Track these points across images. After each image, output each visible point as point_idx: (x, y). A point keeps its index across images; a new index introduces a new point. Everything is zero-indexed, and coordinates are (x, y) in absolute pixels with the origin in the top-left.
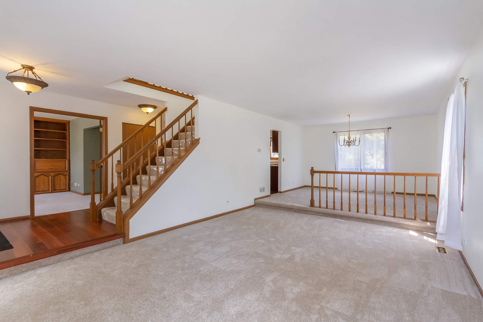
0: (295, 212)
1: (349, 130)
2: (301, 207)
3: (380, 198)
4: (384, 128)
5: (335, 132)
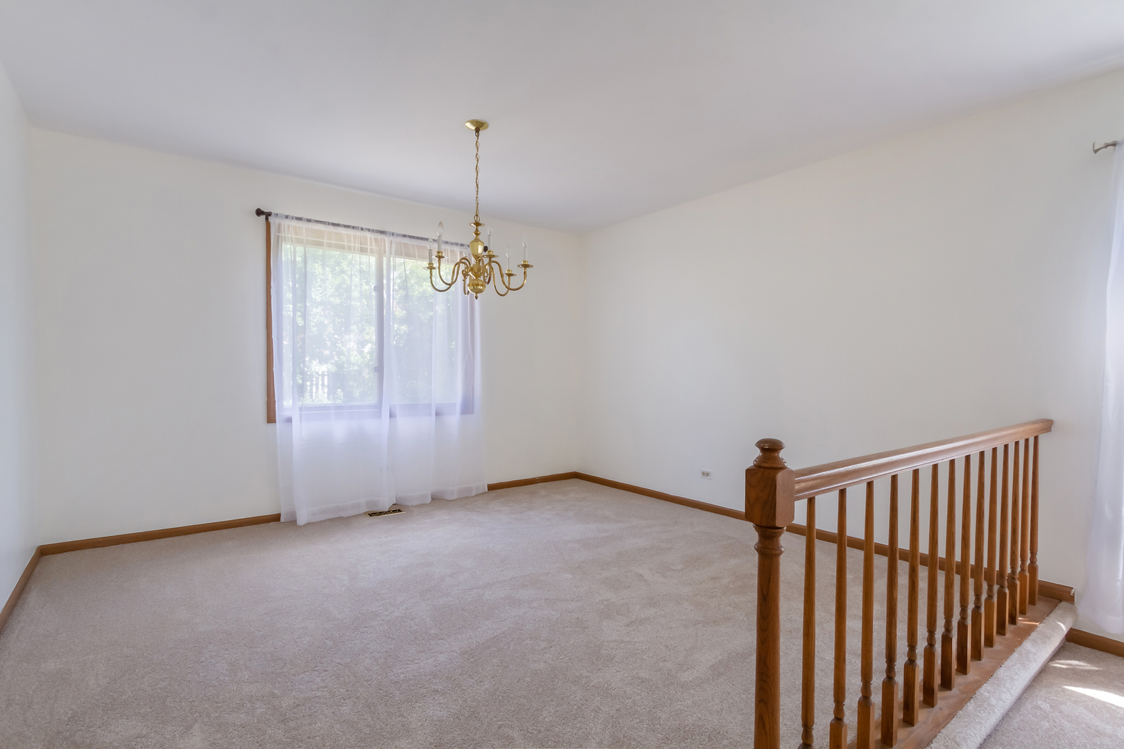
5: (268, 215)
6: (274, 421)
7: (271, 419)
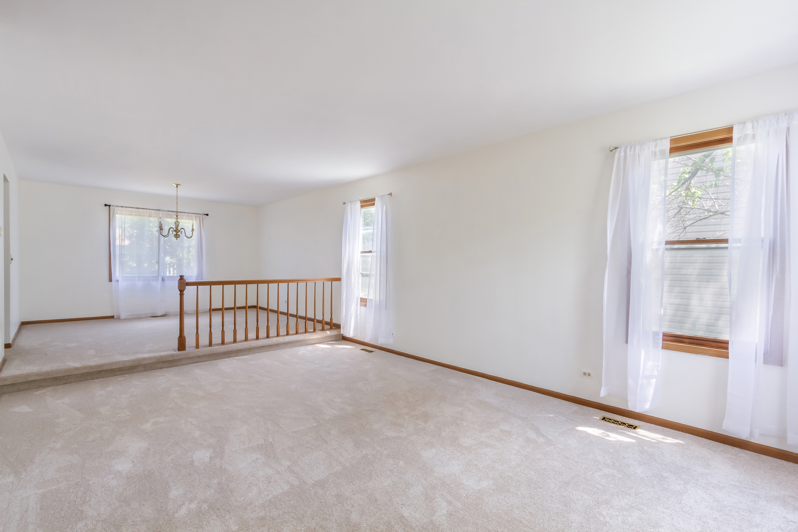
0: (146, 371)
1: (176, 211)
2: (161, 357)
3: (204, 320)
4: (198, 214)
5: (110, 206)
6: (112, 281)
7: (110, 280)
